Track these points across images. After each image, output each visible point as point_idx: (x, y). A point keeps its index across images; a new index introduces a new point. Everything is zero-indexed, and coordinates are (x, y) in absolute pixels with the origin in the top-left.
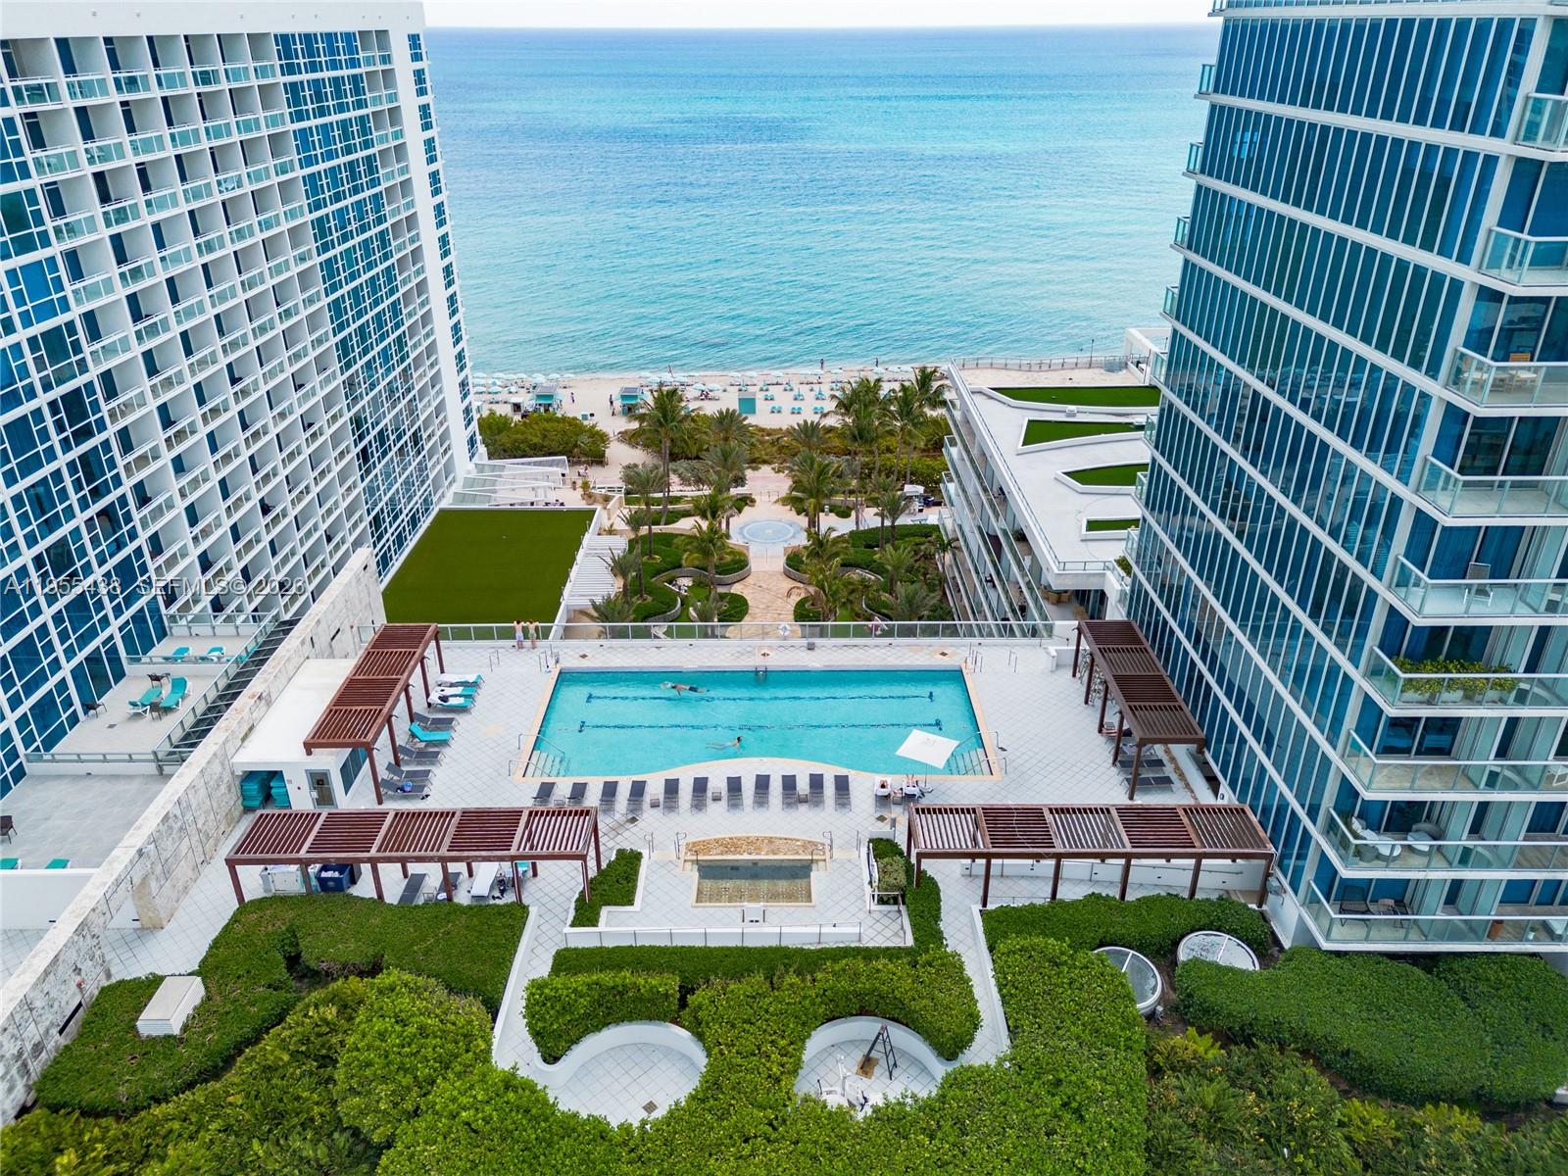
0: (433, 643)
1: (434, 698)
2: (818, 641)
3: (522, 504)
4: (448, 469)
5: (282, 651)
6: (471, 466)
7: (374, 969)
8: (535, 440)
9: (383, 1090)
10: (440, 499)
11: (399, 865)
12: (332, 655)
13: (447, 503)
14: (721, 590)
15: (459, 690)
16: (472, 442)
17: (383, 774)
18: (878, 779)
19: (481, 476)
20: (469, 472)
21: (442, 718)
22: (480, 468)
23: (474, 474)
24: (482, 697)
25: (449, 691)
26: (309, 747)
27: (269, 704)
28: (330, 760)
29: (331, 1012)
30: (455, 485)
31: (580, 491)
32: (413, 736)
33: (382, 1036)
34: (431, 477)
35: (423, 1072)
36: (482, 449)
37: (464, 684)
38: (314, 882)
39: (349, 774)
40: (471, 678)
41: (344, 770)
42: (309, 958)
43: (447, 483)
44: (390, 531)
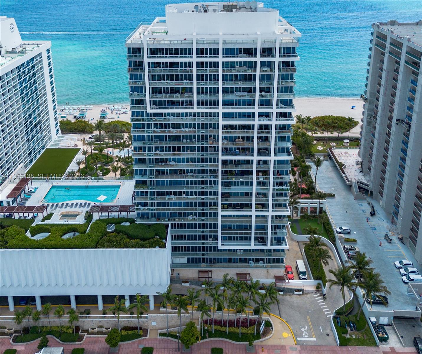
0: (30, 181)
1: (29, 190)
2: (99, 180)
3: (65, 147)
4: (50, 139)
5: (5, 182)
6: (56, 137)
7: (12, 225)
8: (76, 127)
9: (10, 236)
10: (47, 146)
11: (18, 213)
12: (14, 183)
13: (49, 146)
14: (106, 167)
15: (34, 189)
16: (57, 131)
17: (19, 202)
18: (94, 203)
19: (59, 139)
20: (56, 138)
21: (30, 193)
22: (59, 137)
23: (57, 139)
24: (37, 190)
25: (32, 189)
26: (7, 197)
27: (2, 191)
28: (10, 200)
29: (5, 230)
30: (51, 142)
31: (82, 142)
32: (25, 196)
33: (11, 231)
34: (45, 141)
35: (15, 235)
36: (60, 132)
37: (35, 188)
38: (5, 217)
39: (13, 202)
40: (36, 187)
41: (12, 201)
42: (3, 225)
43: (49, 142)
44: (33, 155)
